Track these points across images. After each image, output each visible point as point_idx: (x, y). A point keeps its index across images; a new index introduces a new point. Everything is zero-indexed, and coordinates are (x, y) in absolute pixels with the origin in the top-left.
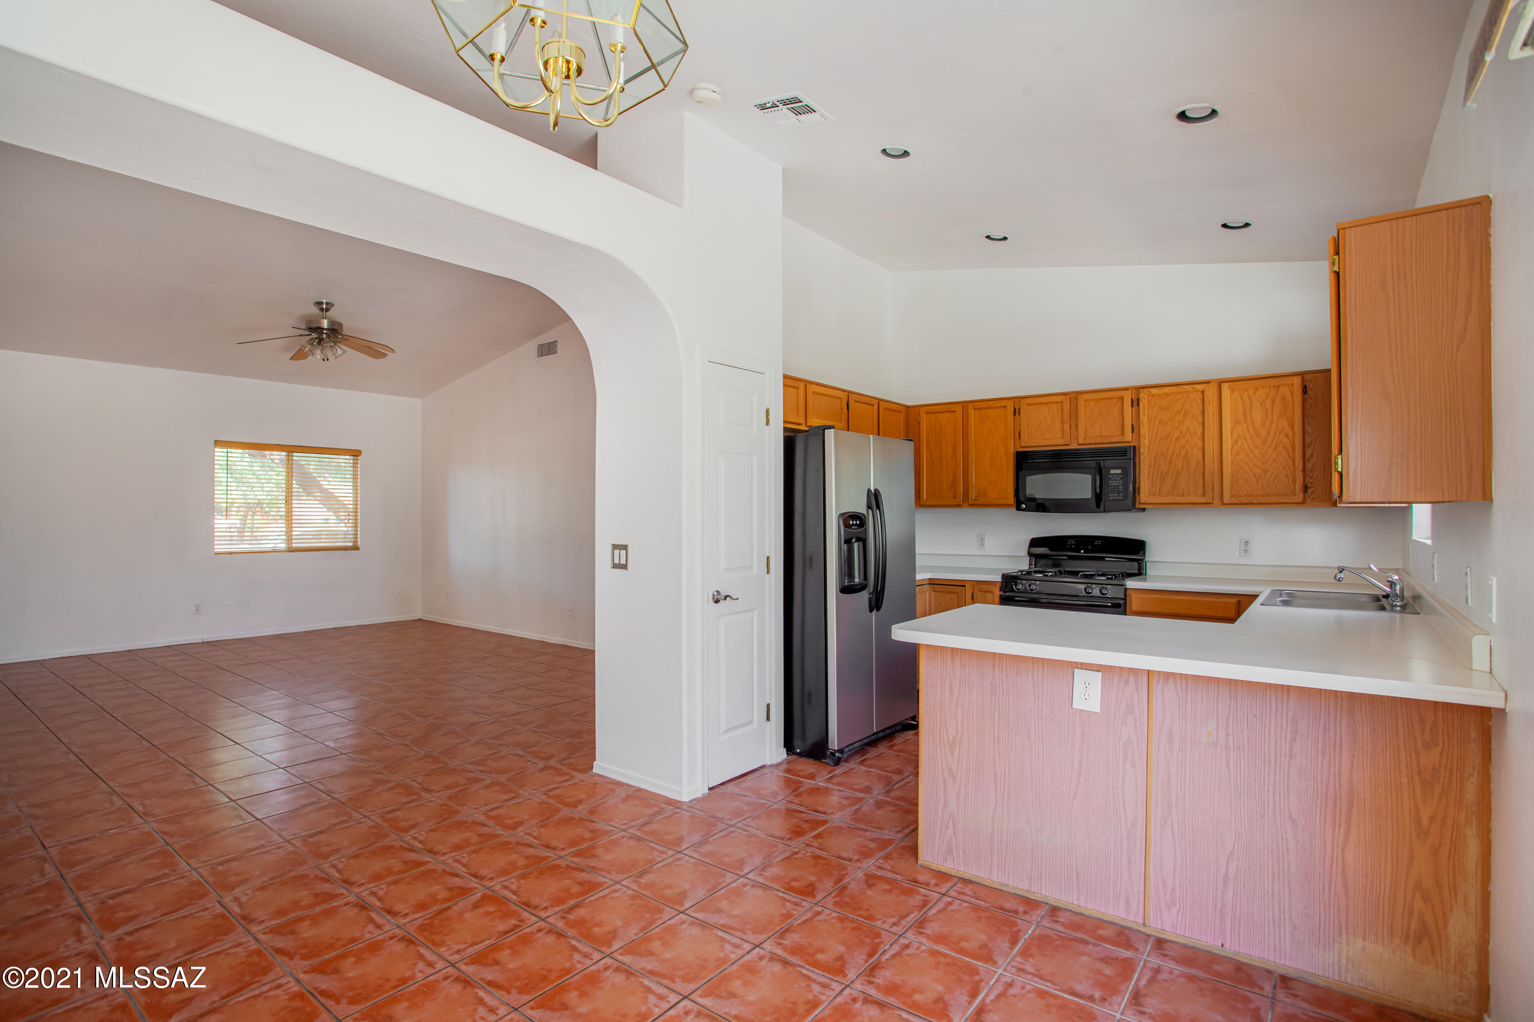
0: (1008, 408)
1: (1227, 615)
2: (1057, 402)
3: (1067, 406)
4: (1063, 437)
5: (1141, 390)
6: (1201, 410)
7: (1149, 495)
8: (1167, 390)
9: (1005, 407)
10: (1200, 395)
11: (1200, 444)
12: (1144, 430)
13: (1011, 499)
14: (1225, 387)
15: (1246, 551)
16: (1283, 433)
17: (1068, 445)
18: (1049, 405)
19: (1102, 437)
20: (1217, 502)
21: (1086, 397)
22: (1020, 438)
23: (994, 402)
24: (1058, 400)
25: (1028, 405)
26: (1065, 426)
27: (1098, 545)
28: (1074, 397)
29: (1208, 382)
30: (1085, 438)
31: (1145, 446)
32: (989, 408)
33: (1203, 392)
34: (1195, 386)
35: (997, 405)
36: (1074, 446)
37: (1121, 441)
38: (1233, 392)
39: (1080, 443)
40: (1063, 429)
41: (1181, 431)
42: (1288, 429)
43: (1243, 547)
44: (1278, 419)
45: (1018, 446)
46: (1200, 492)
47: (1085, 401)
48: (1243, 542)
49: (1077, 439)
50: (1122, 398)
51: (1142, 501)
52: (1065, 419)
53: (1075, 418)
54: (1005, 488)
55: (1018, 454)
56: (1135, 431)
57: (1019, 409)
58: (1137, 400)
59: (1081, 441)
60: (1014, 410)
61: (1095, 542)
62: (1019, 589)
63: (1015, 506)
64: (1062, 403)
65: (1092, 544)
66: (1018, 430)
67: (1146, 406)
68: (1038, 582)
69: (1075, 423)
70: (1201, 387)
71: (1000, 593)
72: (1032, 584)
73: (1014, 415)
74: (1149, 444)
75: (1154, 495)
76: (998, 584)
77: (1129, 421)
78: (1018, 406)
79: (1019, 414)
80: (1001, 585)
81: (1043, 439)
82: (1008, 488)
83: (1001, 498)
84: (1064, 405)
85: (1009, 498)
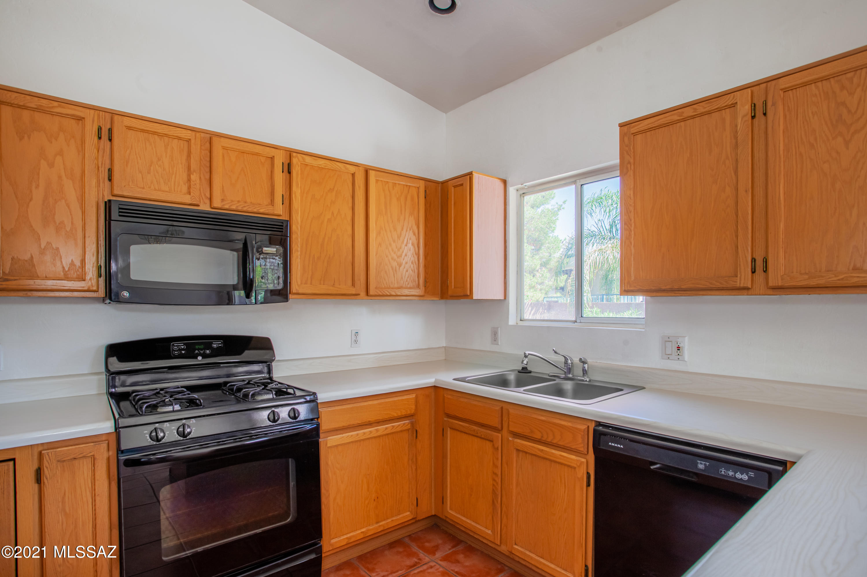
0: (88, 123)
1: (409, 412)
2: (179, 138)
3: (196, 148)
4: (189, 193)
5: (294, 154)
6: (351, 194)
7: (302, 283)
8: (322, 162)
9: (80, 119)
10: (350, 177)
11: (349, 229)
12: (296, 204)
13: (93, 281)
14: (371, 175)
15: (356, 341)
16: (412, 231)
17: (198, 206)
18: (166, 139)
19: (246, 202)
20: (363, 294)
21: (225, 142)
22: (110, 180)
23: (56, 104)
24: (181, 136)
25: (129, 128)
26: (193, 177)
27: (218, 348)
28: (210, 138)
29: (357, 166)
30: (223, 200)
31: (298, 223)
32: (40, 110)
33: (353, 175)
34: (348, 166)
35: (56, 111)
36: (205, 207)
37: (270, 211)
38: (377, 181)
39: (215, 204)
40: (189, 180)
41: (333, 213)
42: (415, 228)
43: (354, 338)
44: (409, 216)
45: (107, 192)
46: (350, 282)
47: (224, 148)
48: (354, 333)
49: (211, 199)
50: (272, 158)
51: (294, 290)
52: (193, 166)
53: (208, 170)
54: (78, 263)
55: (108, 205)
56: (287, 202)
57: (110, 131)
58: (289, 165)
59: (217, 203)
60: (100, 129)
61: (212, 343)
62: (158, 440)
63: (102, 293)
64: (189, 141)
65: (209, 346)
66: (108, 166)
67: (300, 176)
68: (193, 421)
69: (208, 177)
70: (352, 169)
71: (113, 453)
72: (184, 425)
73: (100, 138)
74: (302, 222)
75: (306, 283)
76: (104, 438)
77: (280, 190)
78: (109, 126)
79: (110, 140)
80: (114, 438)
81: (155, 190)
82: (83, 261)
83: (67, 278)
84: (193, 146)
85: (88, 278)
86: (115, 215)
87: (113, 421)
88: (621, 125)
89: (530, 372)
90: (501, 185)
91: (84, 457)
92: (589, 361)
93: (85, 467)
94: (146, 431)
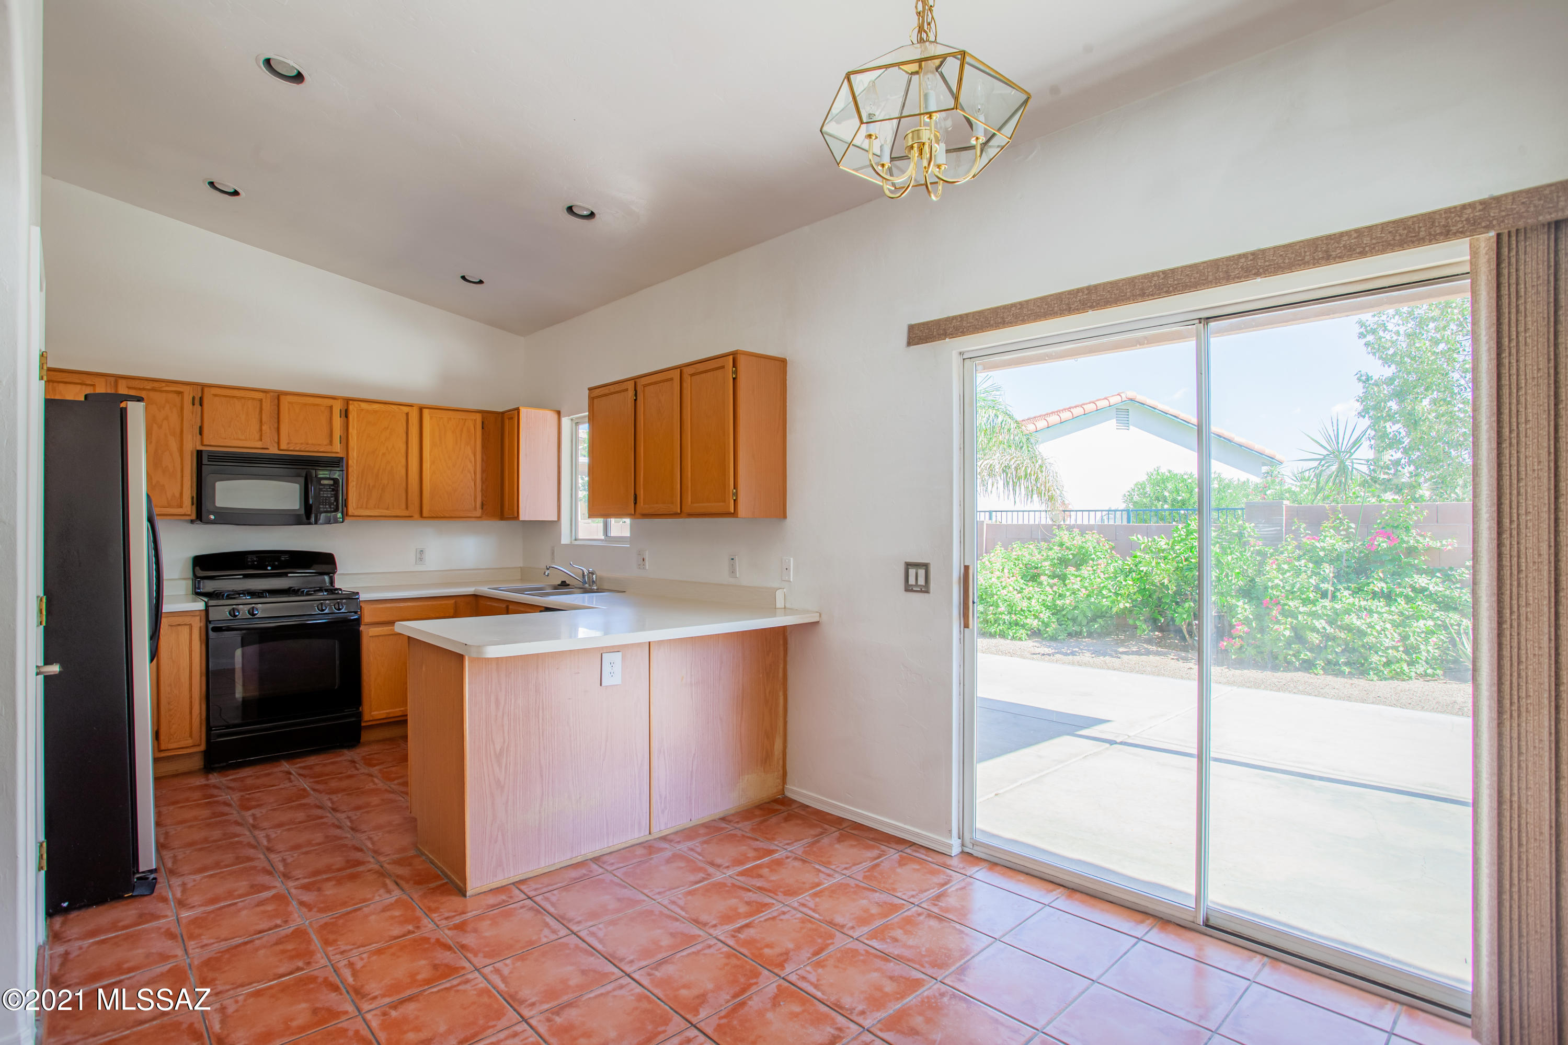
0: (185, 395)
2: (253, 399)
3: (266, 406)
4: (261, 440)
5: (351, 402)
6: (405, 430)
7: (357, 508)
8: (376, 406)
9: (180, 393)
10: (404, 416)
11: (403, 461)
12: (353, 442)
13: (188, 508)
14: (426, 412)
15: (421, 559)
16: (468, 459)
17: (268, 449)
18: (244, 400)
19: (307, 444)
20: (417, 515)
21: (290, 398)
22: (201, 434)
23: (164, 384)
24: (256, 397)
25: (215, 395)
26: (264, 428)
27: (284, 560)
28: (278, 396)
29: (411, 406)
30: (288, 443)
31: (353, 458)
32: (153, 389)
33: (407, 414)
34: (402, 407)
35: (164, 389)
36: (274, 450)
37: (329, 450)
38: (431, 418)
39: (282, 448)
40: (261, 430)
41: (387, 448)
42: (471, 456)
43: (418, 556)
44: (466, 446)
45: (198, 443)
46: (404, 506)
47: (290, 403)
48: (417, 551)
49: (278, 443)
50: (331, 407)
51: (350, 513)
52: (264, 419)
53: (276, 420)
54: (177, 495)
55: (199, 453)
56: (344, 441)
57: (201, 399)
58: (347, 411)
59: (283, 446)
60: (194, 398)
61: (280, 557)
62: (236, 616)
63: (194, 517)
64: (261, 400)
65: (278, 559)
66: (199, 424)
67: (356, 419)
68: (260, 605)
69: (276, 425)
70: (406, 409)
71: (203, 624)
72: (253, 608)
73: (194, 404)
74: (358, 457)
75: (361, 508)
76: (198, 613)
77: (337, 432)
78: (200, 395)
79: (201, 405)
80: (203, 614)
81: (234, 439)
82: (181, 494)
83: (169, 506)
84: (264, 403)
85: (184, 506)
86: (205, 461)
87: (204, 603)
88: (590, 389)
89: (569, 585)
90: (556, 416)
91: (185, 625)
92: (598, 573)
93: (186, 630)
94: (227, 609)
